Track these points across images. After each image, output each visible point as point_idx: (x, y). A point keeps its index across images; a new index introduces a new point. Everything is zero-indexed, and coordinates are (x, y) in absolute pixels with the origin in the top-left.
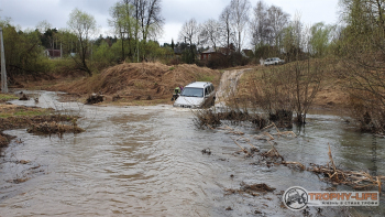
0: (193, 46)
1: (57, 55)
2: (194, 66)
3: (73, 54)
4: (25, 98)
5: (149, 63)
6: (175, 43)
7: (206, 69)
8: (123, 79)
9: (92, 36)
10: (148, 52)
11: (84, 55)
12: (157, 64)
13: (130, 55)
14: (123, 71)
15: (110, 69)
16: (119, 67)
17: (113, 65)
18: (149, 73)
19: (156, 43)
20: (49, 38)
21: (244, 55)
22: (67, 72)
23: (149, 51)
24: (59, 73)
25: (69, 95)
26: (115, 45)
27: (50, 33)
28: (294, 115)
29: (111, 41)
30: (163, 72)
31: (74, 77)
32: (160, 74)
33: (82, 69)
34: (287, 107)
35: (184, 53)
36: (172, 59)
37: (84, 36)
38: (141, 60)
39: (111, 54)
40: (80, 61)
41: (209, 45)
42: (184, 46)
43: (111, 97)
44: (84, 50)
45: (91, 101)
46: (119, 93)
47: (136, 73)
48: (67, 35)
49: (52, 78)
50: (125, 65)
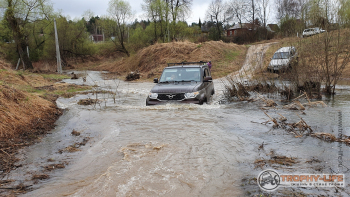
0: (220, 24)
1: (100, 39)
2: (221, 42)
3: (113, 38)
4: (75, 78)
5: (178, 43)
6: (202, 22)
7: (232, 45)
8: (156, 58)
9: (129, 21)
10: (177, 33)
11: (122, 38)
12: (186, 43)
13: (162, 36)
14: (156, 51)
15: (145, 50)
16: (152, 48)
17: (147, 46)
18: (178, 51)
19: (185, 23)
20: (92, 25)
21: (269, 29)
22: (109, 54)
23: (179, 31)
24: (102, 55)
25: (111, 73)
26: (148, 28)
27: (93, 20)
28: (323, 87)
29: (145, 24)
30: (192, 50)
31: (114, 58)
32: (188, 51)
33: (122, 50)
34: (315, 78)
35: (212, 31)
36: (199, 37)
37: (121, 22)
38: (172, 39)
39: (145, 36)
40: (119, 44)
41: (234, 22)
42: (210, 24)
43: (146, 74)
44: (122, 33)
45: (130, 78)
46: (153, 70)
47: (167, 52)
48: (107, 21)
49: (97, 60)
50: (158, 45)
